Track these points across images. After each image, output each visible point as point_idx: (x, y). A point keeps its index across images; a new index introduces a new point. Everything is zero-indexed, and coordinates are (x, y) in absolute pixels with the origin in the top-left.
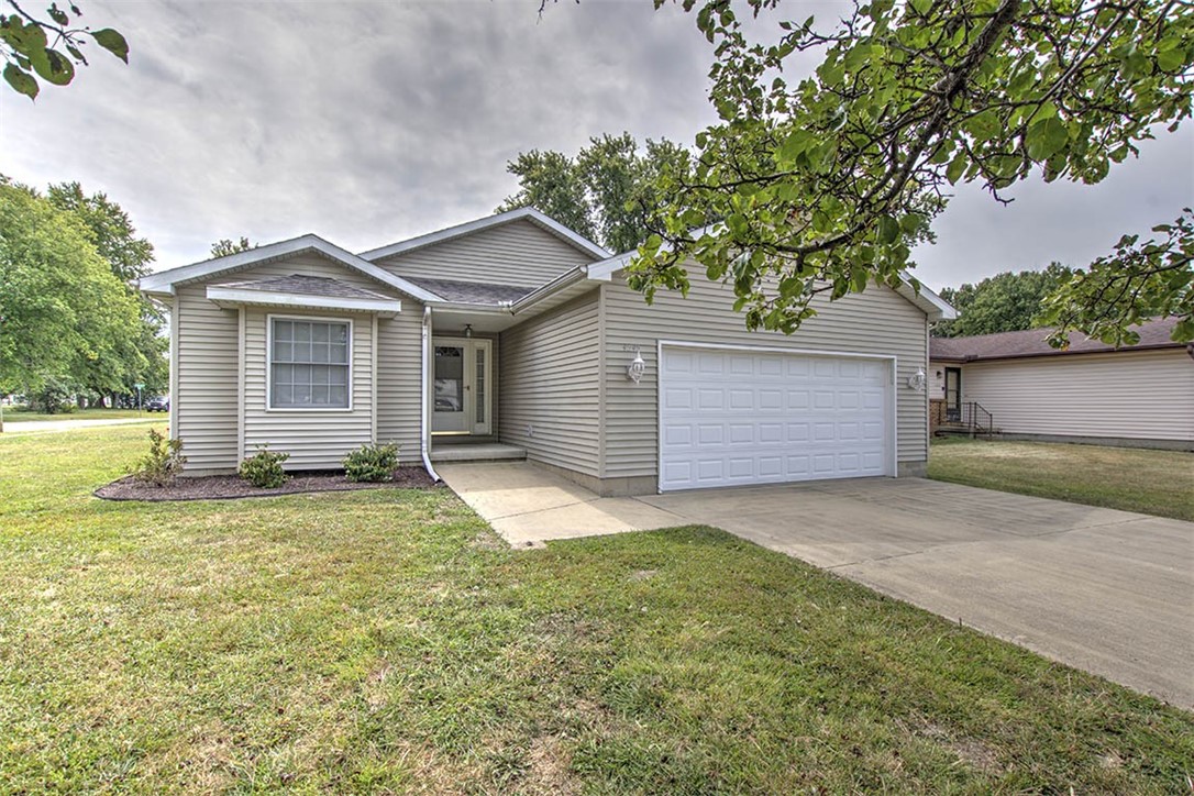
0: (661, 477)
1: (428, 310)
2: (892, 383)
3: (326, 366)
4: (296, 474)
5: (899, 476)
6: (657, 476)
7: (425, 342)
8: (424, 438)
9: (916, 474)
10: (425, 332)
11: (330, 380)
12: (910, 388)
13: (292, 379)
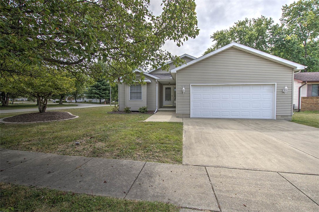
0: (191, 114)
1: (156, 80)
2: (275, 91)
3: (138, 92)
4: (132, 111)
5: (276, 120)
6: (190, 114)
7: (157, 87)
8: (157, 106)
9: (285, 120)
10: (157, 85)
11: (139, 95)
12: (283, 92)
13: (133, 95)
